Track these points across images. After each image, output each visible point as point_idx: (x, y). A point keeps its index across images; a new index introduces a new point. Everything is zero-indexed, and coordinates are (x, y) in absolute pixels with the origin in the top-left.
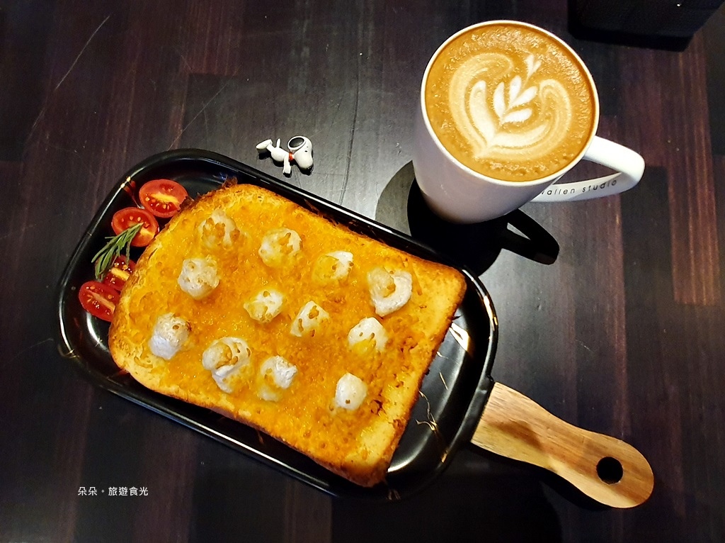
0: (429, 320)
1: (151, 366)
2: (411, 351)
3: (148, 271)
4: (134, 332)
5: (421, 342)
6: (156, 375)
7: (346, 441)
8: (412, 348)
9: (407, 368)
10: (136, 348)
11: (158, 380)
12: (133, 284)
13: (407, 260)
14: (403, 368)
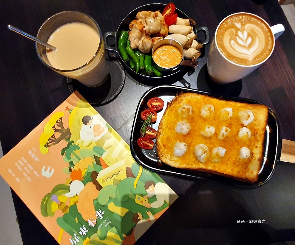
0: (259, 124)
1: (175, 160)
2: (257, 135)
3: (164, 129)
4: (166, 151)
5: (259, 131)
6: (177, 163)
7: (246, 169)
8: (257, 134)
9: (257, 141)
10: (168, 156)
11: (178, 164)
12: (160, 135)
13: (247, 106)
14: (256, 141)
